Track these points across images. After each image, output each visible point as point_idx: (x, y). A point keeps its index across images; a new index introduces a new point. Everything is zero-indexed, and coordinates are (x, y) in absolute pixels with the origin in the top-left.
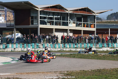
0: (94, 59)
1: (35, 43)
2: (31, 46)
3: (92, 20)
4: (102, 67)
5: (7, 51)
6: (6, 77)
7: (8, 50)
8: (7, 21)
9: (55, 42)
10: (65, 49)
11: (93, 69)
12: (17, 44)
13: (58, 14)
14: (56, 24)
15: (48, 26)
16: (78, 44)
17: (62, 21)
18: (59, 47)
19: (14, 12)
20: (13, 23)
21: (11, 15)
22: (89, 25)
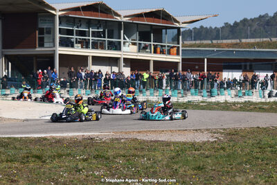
13: (98, 23)
14: (95, 46)
15: (77, 51)
16: (147, 90)
17: (107, 39)
22: (167, 48)
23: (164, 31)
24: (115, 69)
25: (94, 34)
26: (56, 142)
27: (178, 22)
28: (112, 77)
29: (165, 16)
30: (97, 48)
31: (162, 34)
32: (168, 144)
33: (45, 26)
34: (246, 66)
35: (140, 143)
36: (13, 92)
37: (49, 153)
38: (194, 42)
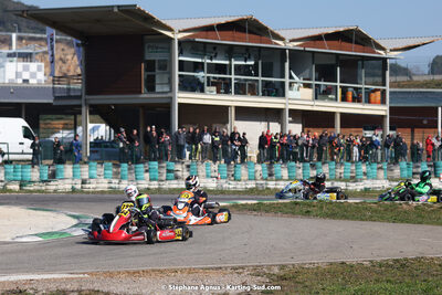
0: (382, 219)
1: (160, 160)
2: (147, 171)
3: (374, 76)
4: (411, 252)
5: (55, 191)
6: (53, 287)
7: (60, 187)
8: (56, 80)
9: (234, 158)
10: (271, 185)
11: (379, 259)
12: (94, 164)
13: (246, 52)
14: (241, 89)
15: (210, 98)
16: (323, 163)
17: (260, 78)
18: (250, 175)
19: (83, 45)
20: (79, 86)
21: (69, 57)
22: (364, 92)
23: (360, 63)
25: (239, 70)
27: (383, 49)
29: (360, 39)
30: (244, 93)
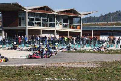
13: (45, 15)
14: (44, 25)
15: (36, 27)
17: (49, 22)
22: (75, 26)
23: (74, 18)
24: (53, 36)
25: (43, 20)
26: (27, 68)
27: (80, 15)
28: (51, 39)
29: (74, 12)
31: (73, 20)
32: (76, 68)
33: (21, 17)
34: (110, 34)
35: (64, 68)
36: (7, 46)
37: (24, 73)
38: (87, 23)
